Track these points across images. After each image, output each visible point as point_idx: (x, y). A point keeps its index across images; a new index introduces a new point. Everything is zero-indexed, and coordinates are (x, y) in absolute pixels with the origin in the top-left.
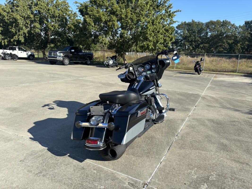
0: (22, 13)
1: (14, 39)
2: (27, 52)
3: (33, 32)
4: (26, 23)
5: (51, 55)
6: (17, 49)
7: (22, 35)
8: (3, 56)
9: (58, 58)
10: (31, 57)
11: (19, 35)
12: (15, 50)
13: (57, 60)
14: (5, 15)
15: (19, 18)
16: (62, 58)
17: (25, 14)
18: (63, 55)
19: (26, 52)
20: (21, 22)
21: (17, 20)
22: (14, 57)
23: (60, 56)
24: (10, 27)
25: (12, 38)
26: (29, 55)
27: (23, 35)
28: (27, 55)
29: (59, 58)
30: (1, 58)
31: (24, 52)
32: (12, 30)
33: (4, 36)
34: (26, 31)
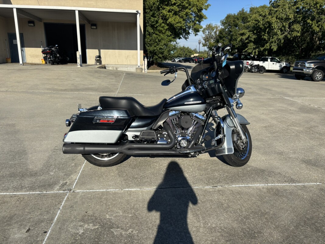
0: (280, 14)
1: (265, 47)
2: (281, 63)
3: (289, 37)
4: (283, 26)
5: (298, 66)
6: (269, 60)
7: (275, 42)
8: (250, 68)
9: (305, 71)
10: (285, 70)
11: (272, 42)
12: (267, 61)
13: (303, 73)
14: (259, 20)
15: (273, 22)
16: (311, 70)
17: (283, 15)
18: (315, 66)
19: (279, 64)
20: (276, 26)
21: (271, 24)
22: (261, 69)
23: (308, 68)
24: (263, 33)
25: (263, 46)
26: (282, 67)
27: (277, 42)
28: (280, 67)
29: (307, 70)
30: (247, 70)
31: (276, 64)
32: (265, 37)
33: (257, 45)
34: (281, 37)
